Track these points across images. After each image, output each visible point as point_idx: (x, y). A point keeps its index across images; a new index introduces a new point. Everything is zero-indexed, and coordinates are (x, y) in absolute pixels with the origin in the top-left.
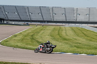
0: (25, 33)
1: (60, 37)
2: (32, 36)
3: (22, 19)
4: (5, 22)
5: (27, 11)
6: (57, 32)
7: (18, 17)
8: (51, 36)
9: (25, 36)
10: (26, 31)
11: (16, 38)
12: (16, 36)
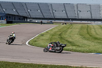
0: (52, 33)
1: (91, 36)
2: (60, 35)
3: (45, 17)
4: (28, 20)
5: (50, 8)
6: (85, 30)
7: (41, 14)
8: (80, 35)
9: (53, 35)
10: (52, 30)
11: (43, 38)
12: (42, 35)
